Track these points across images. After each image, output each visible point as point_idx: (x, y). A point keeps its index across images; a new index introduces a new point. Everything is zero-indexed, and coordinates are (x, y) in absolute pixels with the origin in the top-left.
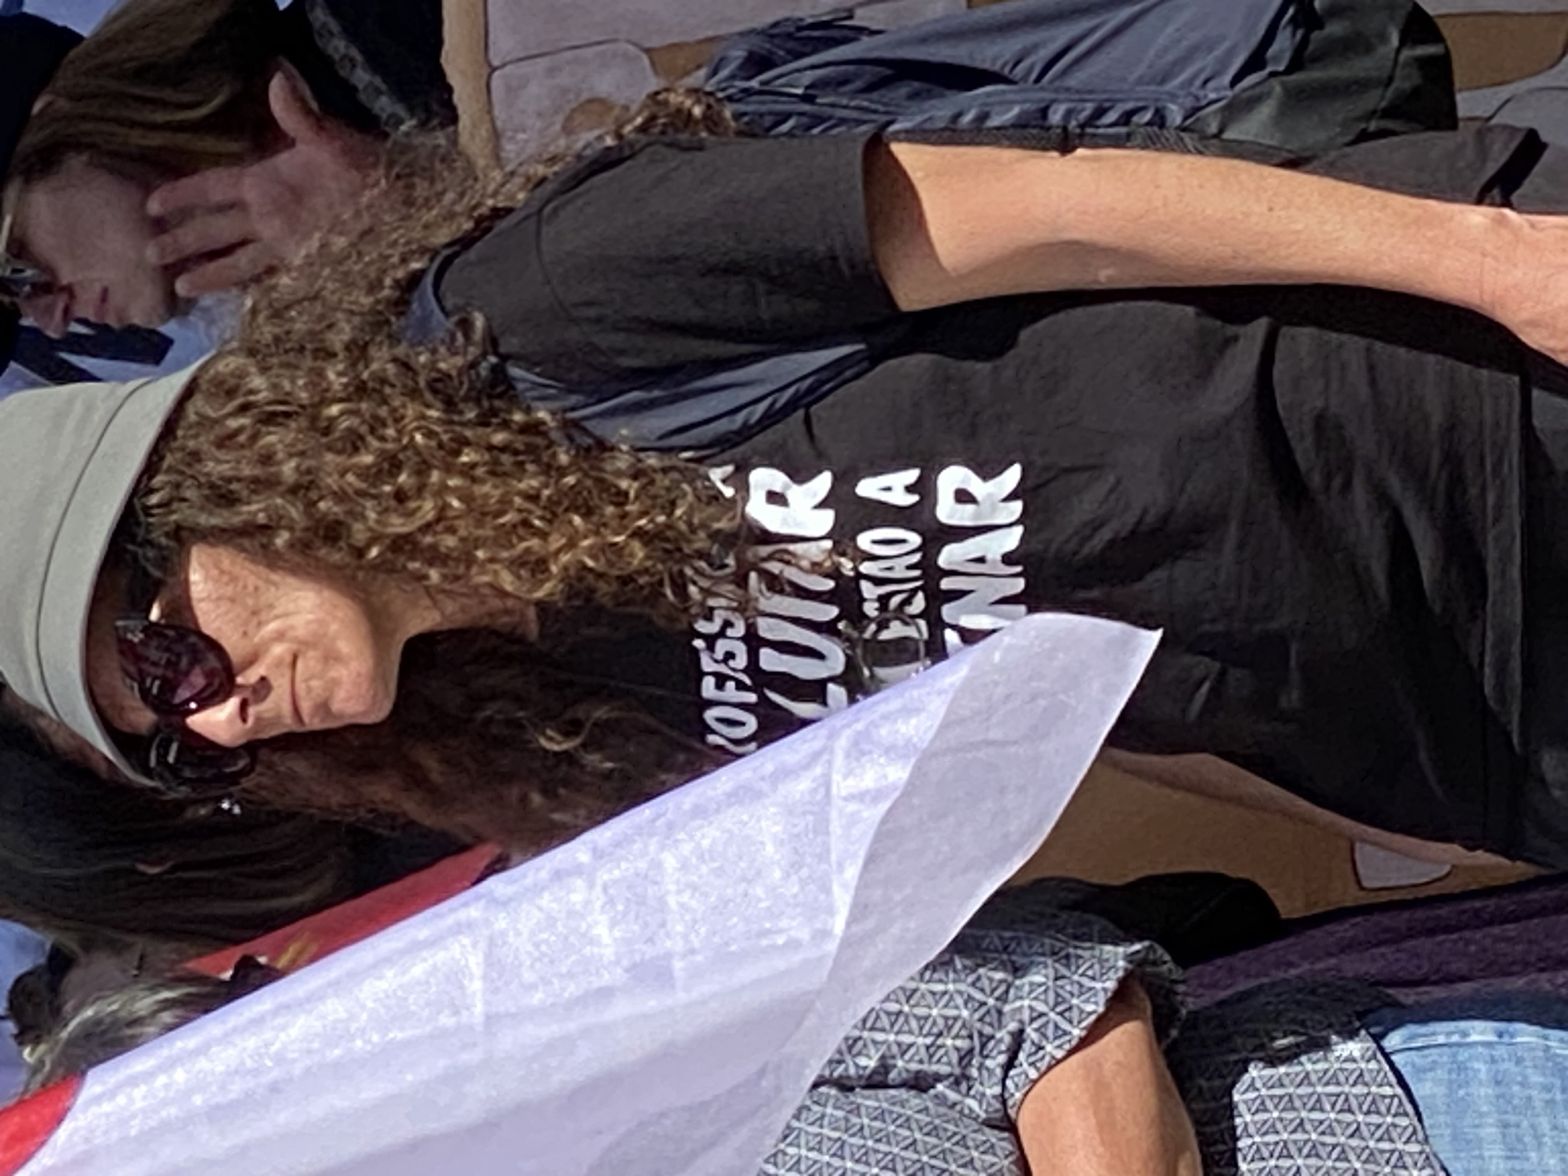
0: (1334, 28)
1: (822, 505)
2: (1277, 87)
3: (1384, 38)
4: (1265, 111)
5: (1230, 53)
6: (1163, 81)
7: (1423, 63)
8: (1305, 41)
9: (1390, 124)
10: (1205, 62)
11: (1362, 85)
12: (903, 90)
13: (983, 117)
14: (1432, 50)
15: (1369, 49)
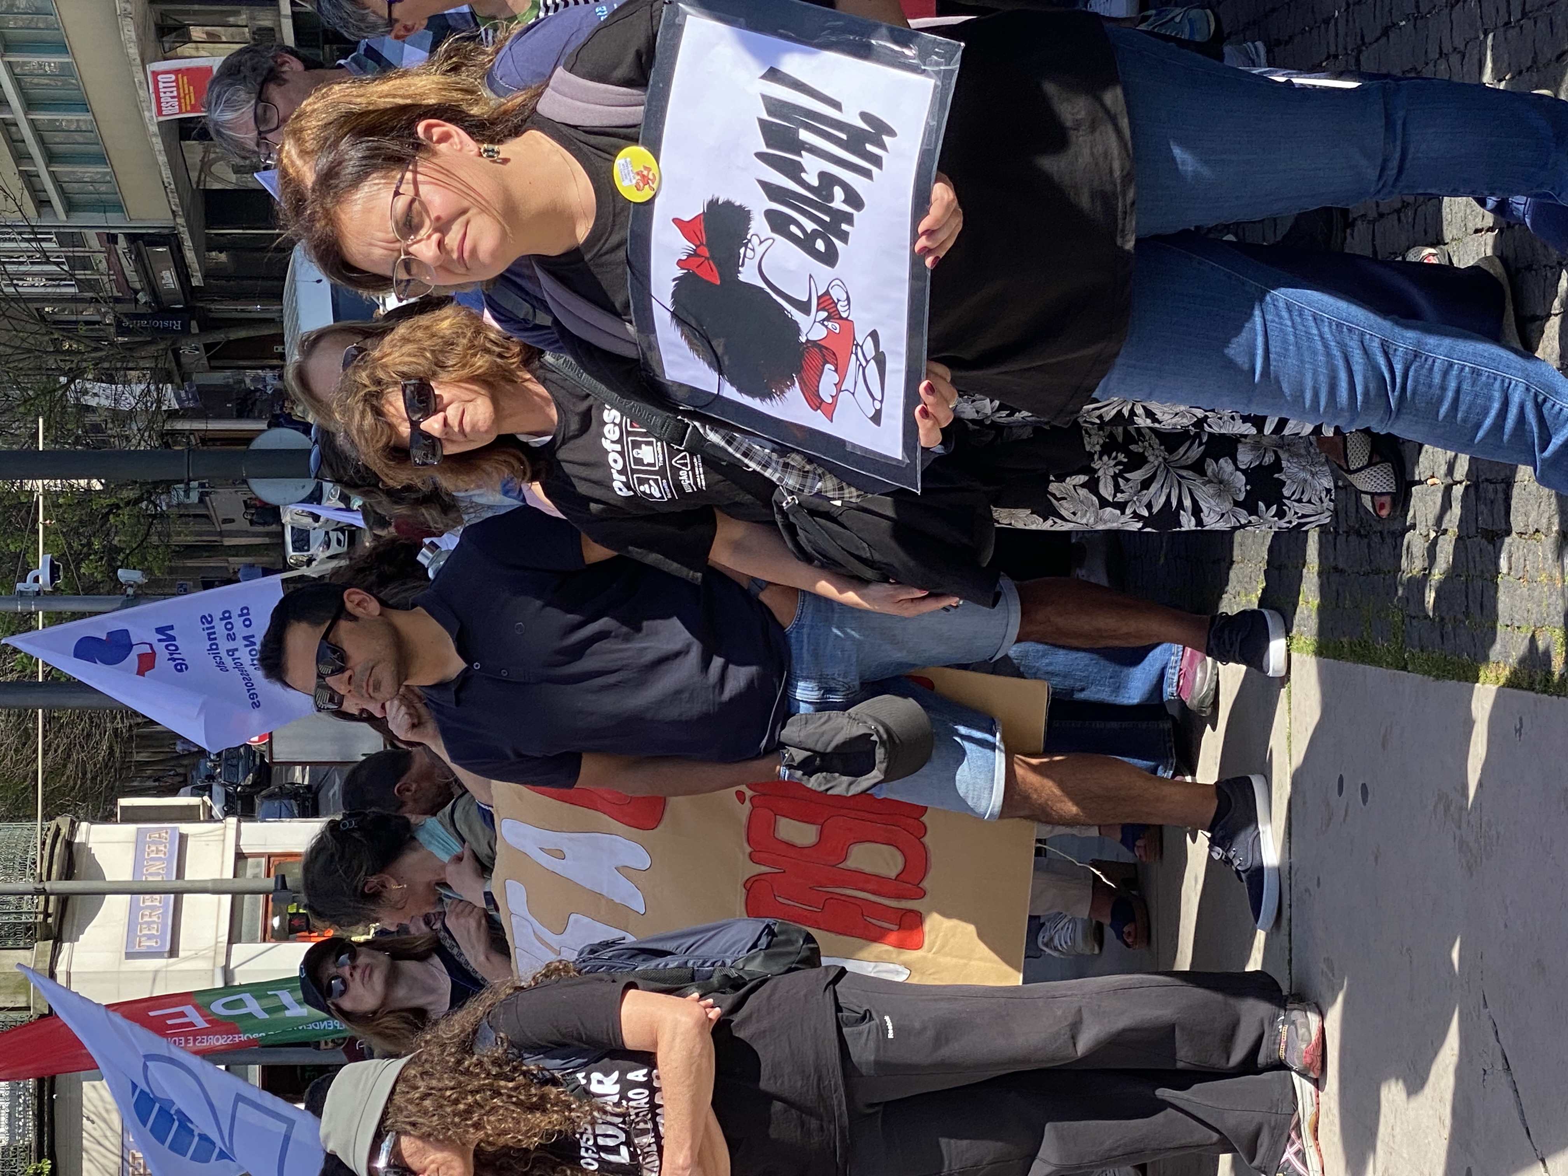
0: (781, 938)
1: (616, 1083)
2: (762, 953)
3: (797, 941)
4: (758, 960)
5: (747, 943)
6: (726, 952)
7: (811, 949)
8: (771, 940)
9: (799, 966)
10: (739, 946)
11: (790, 953)
12: (641, 958)
13: (666, 965)
14: (812, 946)
15: (793, 945)
